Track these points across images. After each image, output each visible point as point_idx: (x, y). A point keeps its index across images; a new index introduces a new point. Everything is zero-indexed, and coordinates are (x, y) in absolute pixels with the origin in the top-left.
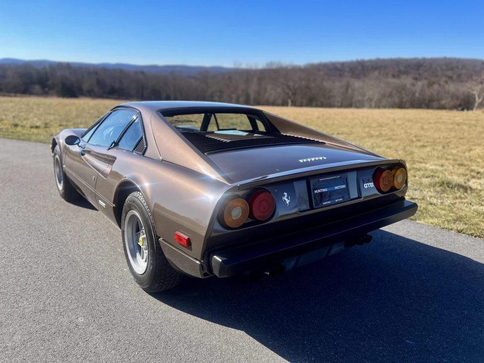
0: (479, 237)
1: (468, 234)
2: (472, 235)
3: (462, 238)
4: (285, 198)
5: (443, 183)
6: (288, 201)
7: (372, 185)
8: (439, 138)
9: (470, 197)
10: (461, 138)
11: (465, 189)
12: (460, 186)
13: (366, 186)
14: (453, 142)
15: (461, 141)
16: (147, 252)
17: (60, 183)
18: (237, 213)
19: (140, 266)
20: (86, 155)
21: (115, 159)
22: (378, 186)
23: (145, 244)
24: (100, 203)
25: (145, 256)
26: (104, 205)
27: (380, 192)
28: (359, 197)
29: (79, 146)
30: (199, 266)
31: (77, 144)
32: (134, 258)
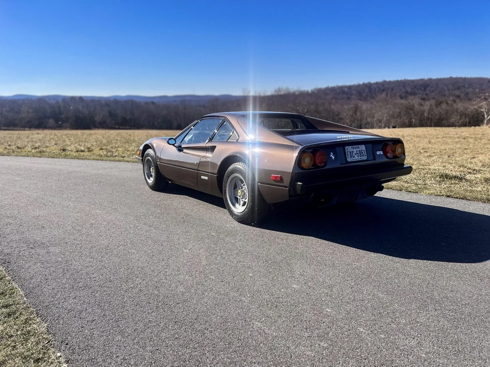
0: (462, 199)
1: (455, 198)
2: (457, 198)
3: (450, 199)
4: (332, 156)
5: (442, 175)
6: (333, 158)
7: (381, 153)
8: (445, 150)
9: (464, 183)
10: (466, 149)
11: (461, 179)
12: (455, 177)
13: (378, 153)
14: (458, 152)
15: (465, 151)
16: (244, 200)
17: (149, 178)
18: (307, 161)
19: (239, 209)
20: (185, 151)
21: (215, 147)
22: (385, 153)
23: (243, 194)
24: (203, 177)
25: (242, 203)
26: (206, 178)
27: (387, 157)
28: (374, 159)
29: (175, 146)
30: (288, 191)
31: (173, 145)
32: (234, 205)
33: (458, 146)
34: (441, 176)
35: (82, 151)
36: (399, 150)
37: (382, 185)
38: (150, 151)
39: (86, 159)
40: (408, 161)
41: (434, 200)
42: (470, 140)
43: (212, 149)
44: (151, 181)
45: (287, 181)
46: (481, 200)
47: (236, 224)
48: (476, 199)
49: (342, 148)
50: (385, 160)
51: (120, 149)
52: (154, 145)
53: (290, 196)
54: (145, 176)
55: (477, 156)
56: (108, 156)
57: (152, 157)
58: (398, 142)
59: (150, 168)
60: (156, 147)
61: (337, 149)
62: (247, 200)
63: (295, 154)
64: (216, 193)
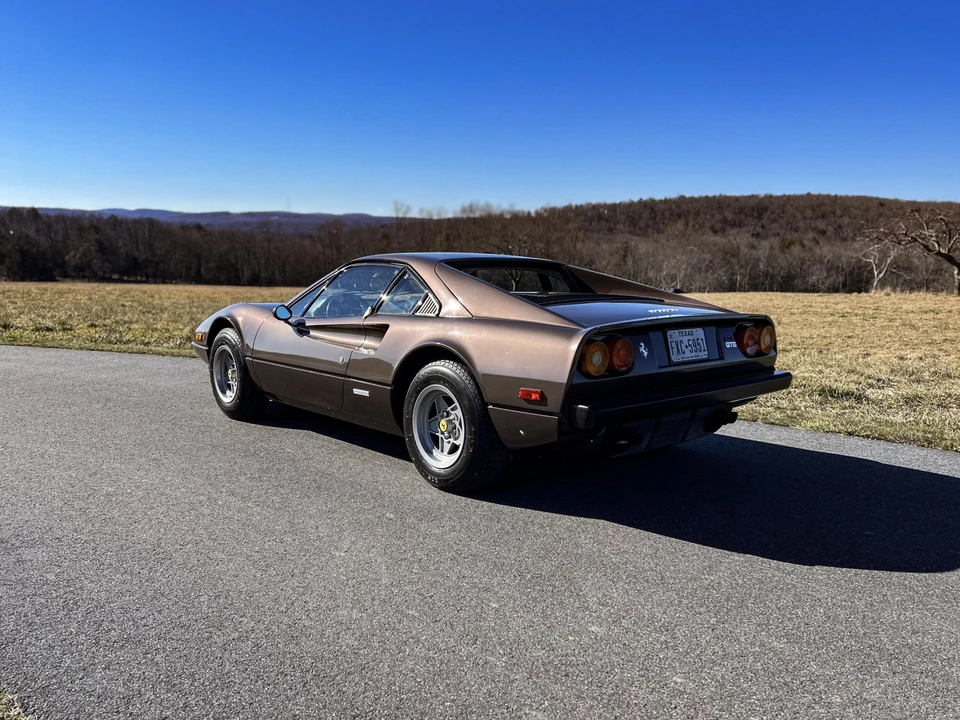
0: (878, 439)
1: (863, 436)
2: (868, 437)
3: (853, 440)
4: (642, 349)
5: (823, 390)
6: (646, 354)
7: (734, 344)
9: (865, 407)
10: (849, 337)
11: (859, 399)
12: (848, 394)
13: (728, 344)
14: (836, 344)
15: (849, 341)
16: (452, 440)
17: (224, 392)
18: (597, 359)
19: (442, 461)
20: (312, 333)
21: (386, 327)
22: (742, 347)
23: (450, 428)
24: (356, 391)
25: (447, 447)
26: (366, 393)
27: (745, 354)
28: (721, 358)
29: (290, 324)
30: (556, 423)
31: (286, 321)
32: (430, 453)
33: (834, 331)
34: (822, 392)
35: (49, 329)
36: (766, 340)
37: (735, 409)
38: (229, 333)
39: (62, 347)
40: (781, 363)
41: (824, 440)
42: (855, 320)
43: (380, 331)
44: (228, 398)
45: (555, 402)
46: (914, 441)
47: (435, 492)
48: (906, 440)
49: (660, 333)
50: (742, 359)
51: (135, 326)
52: (240, 319)
53: (561, 432)
54: (214, 386)
55: (872, 351)
56: (110, 342)
57: (232, 347)
58: (763, 323)
59: (226, 370)
60: (244, 325)
61: (652, 334)
62: (460, 442)
63: (574, 346)
64: (389, 427)
